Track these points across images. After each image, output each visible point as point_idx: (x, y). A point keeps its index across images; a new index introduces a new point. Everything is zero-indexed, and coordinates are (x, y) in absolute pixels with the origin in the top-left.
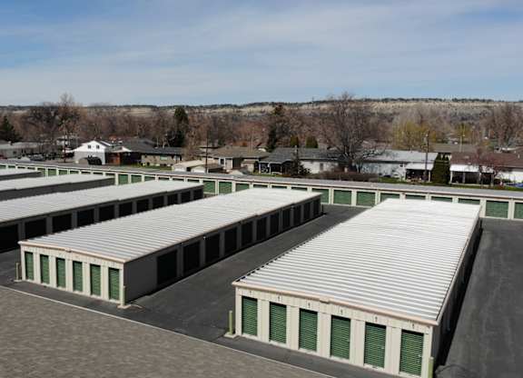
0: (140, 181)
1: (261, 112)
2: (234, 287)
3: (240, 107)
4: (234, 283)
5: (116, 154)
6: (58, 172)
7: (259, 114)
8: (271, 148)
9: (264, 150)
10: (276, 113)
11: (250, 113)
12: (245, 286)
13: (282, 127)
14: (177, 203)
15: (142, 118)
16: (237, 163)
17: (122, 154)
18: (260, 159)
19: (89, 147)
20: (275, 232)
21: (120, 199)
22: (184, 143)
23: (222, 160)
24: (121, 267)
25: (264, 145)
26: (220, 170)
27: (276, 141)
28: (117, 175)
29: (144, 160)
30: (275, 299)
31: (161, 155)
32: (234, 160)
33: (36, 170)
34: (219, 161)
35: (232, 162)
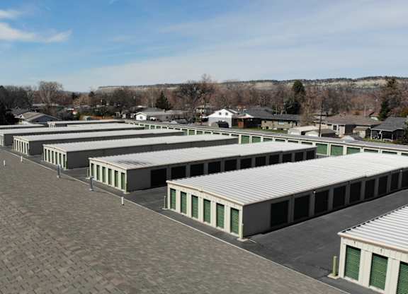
0: (259, 141)
1: (375, 85)
2: (339, 237)
3: (354, 81)
4: (340, 233)
5: (240, 120)
6: (196, 133)
7: (372, 87)
8: (383, 117)
9: (376, 119)
10: (388, 86)
11: (364, 85)
12: (349, 237)
13: (394, 99)
14: (290, 161)
15: (264, 91)
16: (349, 129)
17: (245, 119)
18: (372, 126)
19: (220, 114)
20: (383, 192)
21: (242, 155)
22: (300, 111)
23: (335, 127)
24: (240, 208)
25: (377, 114)
26: (333, 135)
27: (389, 111)
28: (240, 135)
29: (264, 124)
30: (377, 251)
31: (278, 121)
32: (346, 126)
33: (181, 131)
34: (332, 127)
35: (344, 128)
